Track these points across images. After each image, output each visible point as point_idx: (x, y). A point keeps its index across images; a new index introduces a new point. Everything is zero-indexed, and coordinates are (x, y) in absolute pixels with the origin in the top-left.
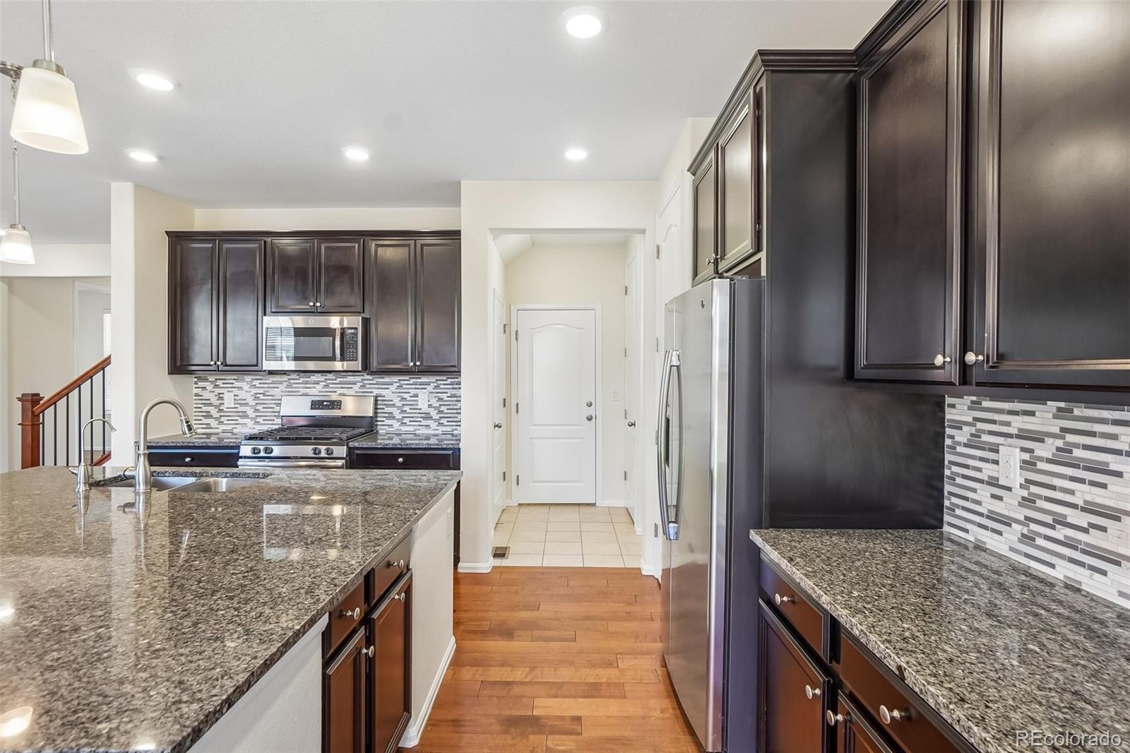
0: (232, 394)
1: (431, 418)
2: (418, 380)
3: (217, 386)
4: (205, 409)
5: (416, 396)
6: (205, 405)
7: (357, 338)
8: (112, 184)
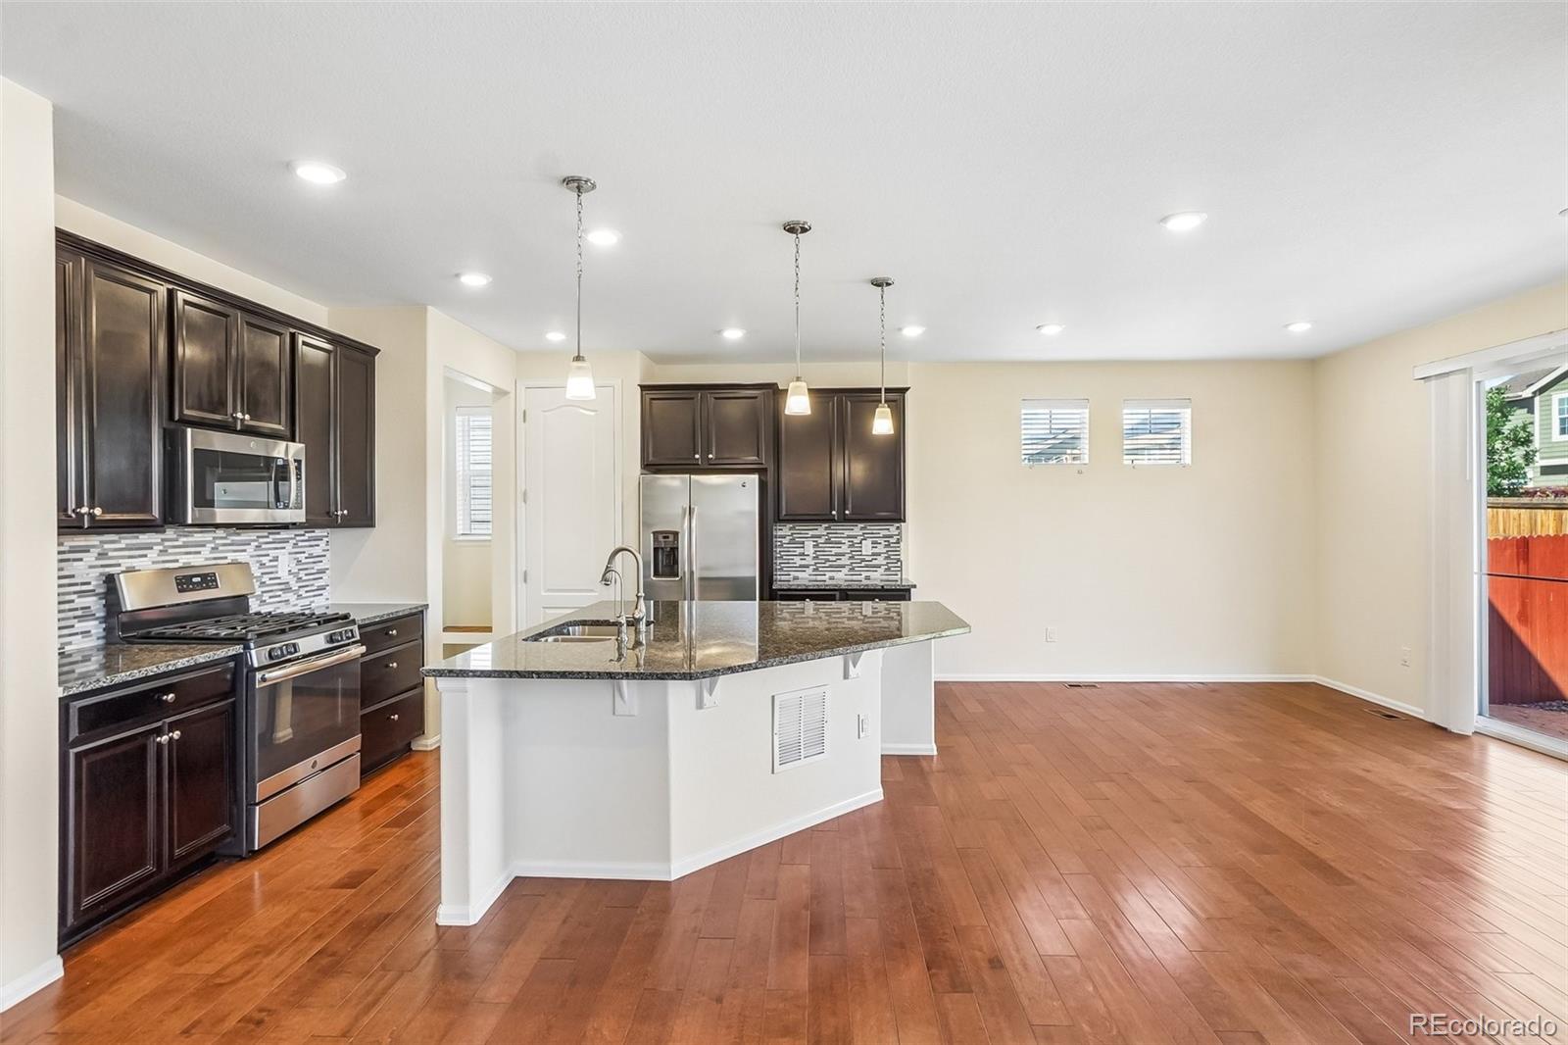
1: (290, 590)
2: (278, 536)
5: (276, 559)
7: (301, 475)
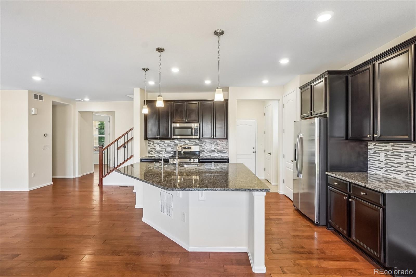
0: (159, 145)
1: (215, 152)
3: (154, 143)
4: (151, 149)
6: (151, 148)
7: (198, 129)
8: (134, 88)
